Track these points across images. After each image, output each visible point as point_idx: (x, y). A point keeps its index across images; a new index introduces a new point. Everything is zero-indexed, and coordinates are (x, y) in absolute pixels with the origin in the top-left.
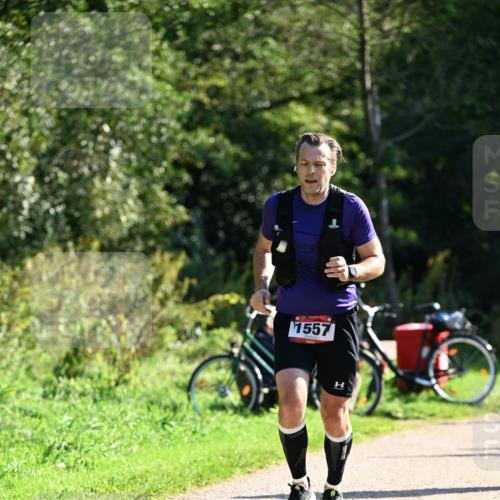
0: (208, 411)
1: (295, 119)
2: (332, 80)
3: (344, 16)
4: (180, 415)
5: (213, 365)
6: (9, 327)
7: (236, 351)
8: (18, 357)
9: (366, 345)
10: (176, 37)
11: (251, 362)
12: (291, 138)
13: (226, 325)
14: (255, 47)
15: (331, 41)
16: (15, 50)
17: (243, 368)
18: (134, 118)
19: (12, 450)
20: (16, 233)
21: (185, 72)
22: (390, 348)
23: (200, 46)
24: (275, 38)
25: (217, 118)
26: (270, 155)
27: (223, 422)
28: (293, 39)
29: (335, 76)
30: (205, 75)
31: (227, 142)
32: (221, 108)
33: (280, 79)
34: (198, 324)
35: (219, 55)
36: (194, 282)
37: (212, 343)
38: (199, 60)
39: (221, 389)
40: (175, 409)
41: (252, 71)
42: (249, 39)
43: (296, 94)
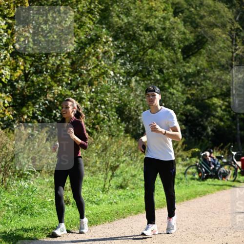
0: (190, 180)
1: (214, 102)
2: (224, 91)
3: (228, 74)
4: (182, 181)
5: (191, 168)
6: (137, 157)
7: (198, 164)
8: (139, 165)
9: (233, 162)
10: (182, 80)
11: (202, 167)
12: (213, 107)
13: (195, 157)
14: (203, 83)
15: (224, 81)
16: (139, 84)
17: (199, 168)
18: (171, 102)
19: (138, 190)
20: (139, 132)
21: (184, 89)
22: (239, 164)
23: (189, 82)
24: (209, 80)
25: (193, 101)
26: (207, 111)
27: (194, 183)
28: (213, 80)
29: (225, 90)
30: (190, 90)
31: (195, 109)
32: (194, 99)
33: (210, 91)
34: (187, 157)
35: (194, 85)
36: (187, 145)
37: (191, 162)
38: (188, 86)
39: (193, 174)
40: (181, 179)
41: (203, 89)
42: (202, 80)
43: (214, 95)
